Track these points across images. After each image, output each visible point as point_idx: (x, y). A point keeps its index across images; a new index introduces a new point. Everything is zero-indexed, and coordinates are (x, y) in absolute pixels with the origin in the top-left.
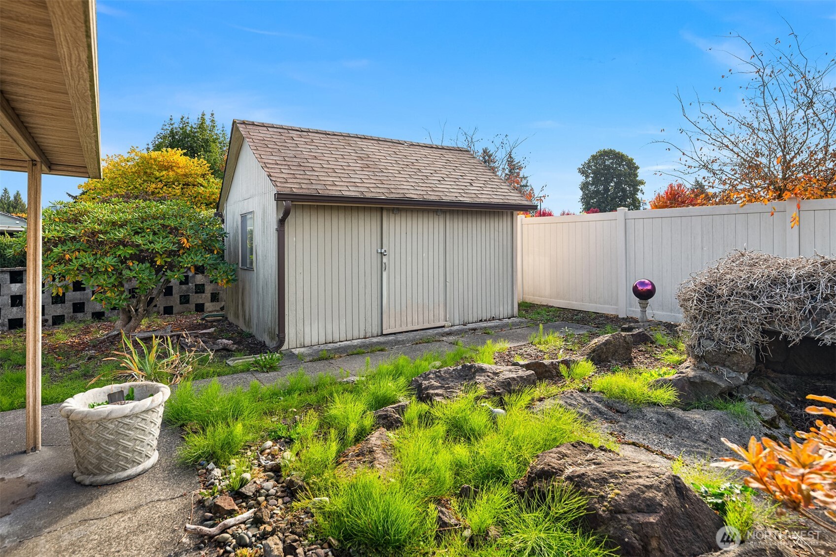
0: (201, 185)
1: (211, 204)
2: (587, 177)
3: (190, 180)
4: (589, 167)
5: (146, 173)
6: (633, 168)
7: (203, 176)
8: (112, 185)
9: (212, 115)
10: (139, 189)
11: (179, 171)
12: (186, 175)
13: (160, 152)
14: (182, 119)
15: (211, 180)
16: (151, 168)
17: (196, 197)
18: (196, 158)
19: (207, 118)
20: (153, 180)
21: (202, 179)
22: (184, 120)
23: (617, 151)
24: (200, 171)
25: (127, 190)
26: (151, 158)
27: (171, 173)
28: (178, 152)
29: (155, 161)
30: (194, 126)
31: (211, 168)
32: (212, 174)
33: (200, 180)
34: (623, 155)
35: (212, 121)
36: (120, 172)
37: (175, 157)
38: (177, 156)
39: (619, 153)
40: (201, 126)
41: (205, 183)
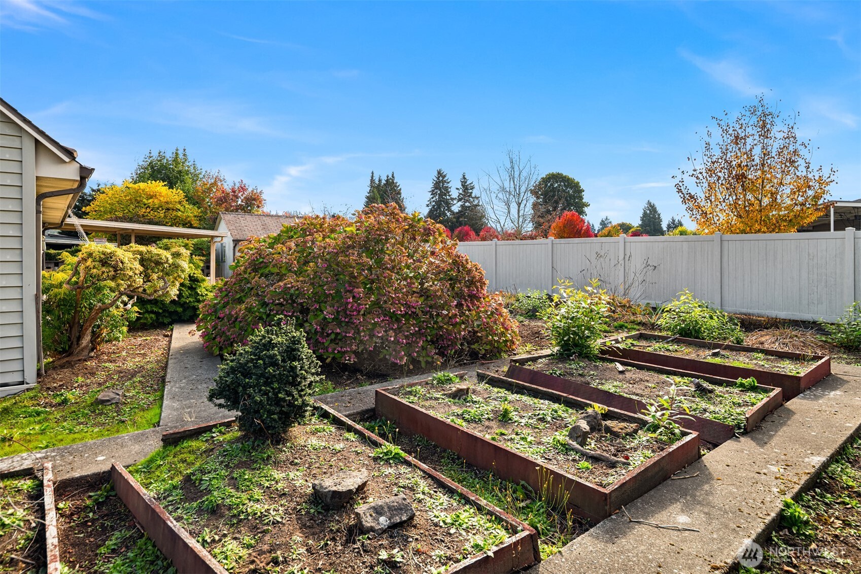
0: (179, 210)
1: (186, 224)
2: (538, 198)
3: (171, 206)
4: (540, 189)
5: (136, 200)
6: (578, 191)
7: (180, 203)
8: (112, 209)
9: (184, 150)
10: (132, 213)
11: (162, 199)
12: (167, 203)
13: (146, 184)
14: (159, 153)
15: (187, 206)
16: (140, 196)
17: (175, 219)
18: (175, 189)
19: (181, 152)
20: (142, 205)
21: (179, 205)
22: (161, 154)
23: (564, 175)
24: (177, 199)
25: (124, 213)
26: (140, 189)
27: (156, 201)
28: (160, 183)
29: (143, 191)
30: (170, 159)
31: (186, 196)
32: (187, 201)
33: (179, 206)
34: (569, 179)
35: (184, 155)
36: (117, 200)
37: (158, 189)
38: (159, 188)
39: (565, 177)
40: (176, 160)
41: (182, 209)
